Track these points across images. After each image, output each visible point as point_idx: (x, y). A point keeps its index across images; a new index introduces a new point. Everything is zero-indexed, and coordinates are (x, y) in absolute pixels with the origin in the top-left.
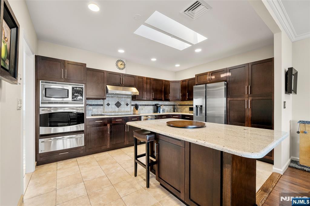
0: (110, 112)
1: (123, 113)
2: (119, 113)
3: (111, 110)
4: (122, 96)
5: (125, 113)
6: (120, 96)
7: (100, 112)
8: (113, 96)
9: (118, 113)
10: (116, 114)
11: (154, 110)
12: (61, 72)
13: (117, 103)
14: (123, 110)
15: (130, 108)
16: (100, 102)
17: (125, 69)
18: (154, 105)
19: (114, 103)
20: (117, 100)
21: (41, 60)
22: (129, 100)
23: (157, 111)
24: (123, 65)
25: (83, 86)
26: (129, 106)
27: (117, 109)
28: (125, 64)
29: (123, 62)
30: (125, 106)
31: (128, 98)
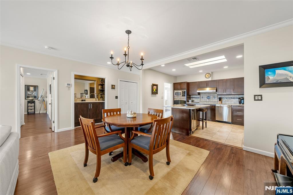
3: (204, 101)
5: (213, 103)
7: (198, 101)
11: (239, 102)
12: (179, 87)
13: (208, 97)
14: (212, 101)
15: (217, 100)
16: (198, 96)
17: (211, 77)
18: (239, 98)
19: (206, 97)
20: (208, 95)
21: (174, 84)
22: (216, 95)
23: (241, 103)
24: (209, 76)
25: (185, 90)
26: (216, 98)
27: (208, 100)
28: (211, 75)
29: (209, 74)
30: (213, 98)
31: (215, 93)
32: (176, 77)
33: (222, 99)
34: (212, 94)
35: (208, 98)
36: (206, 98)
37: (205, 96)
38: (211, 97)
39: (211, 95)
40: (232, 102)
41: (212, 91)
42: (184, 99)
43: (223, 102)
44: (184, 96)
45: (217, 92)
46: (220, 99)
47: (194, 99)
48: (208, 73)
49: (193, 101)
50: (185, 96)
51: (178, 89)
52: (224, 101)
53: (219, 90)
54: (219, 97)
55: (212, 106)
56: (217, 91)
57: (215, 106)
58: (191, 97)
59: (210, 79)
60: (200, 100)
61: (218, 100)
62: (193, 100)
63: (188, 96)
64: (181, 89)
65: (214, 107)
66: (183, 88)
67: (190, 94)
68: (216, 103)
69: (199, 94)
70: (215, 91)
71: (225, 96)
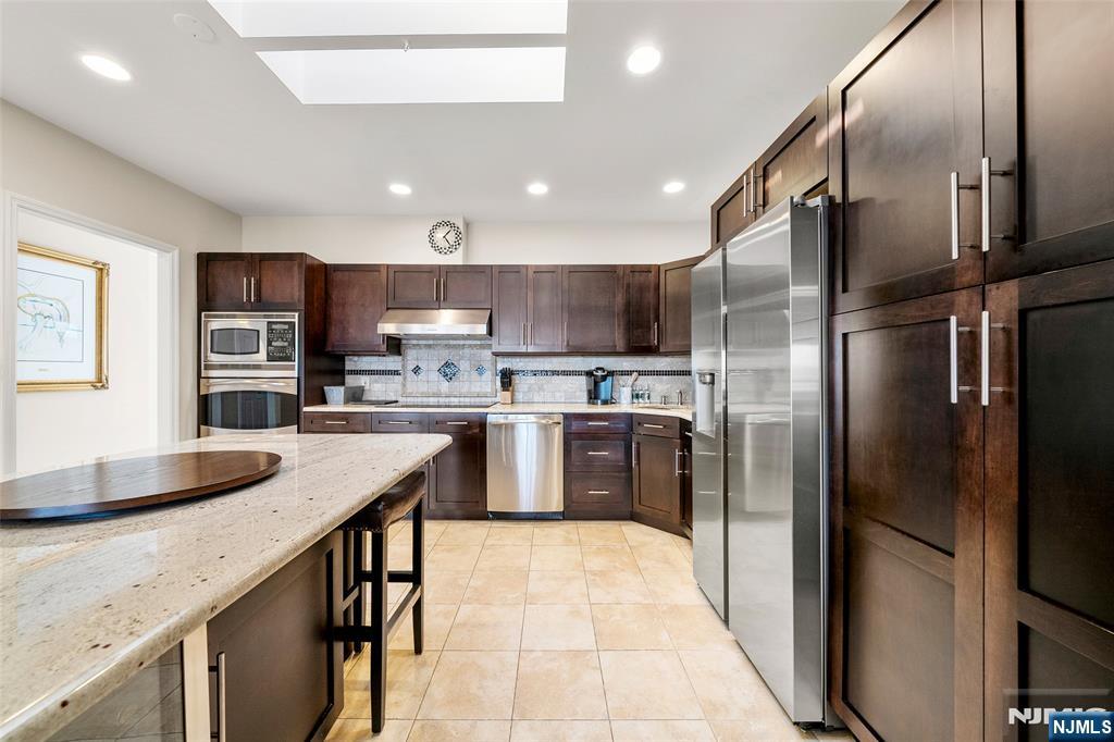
0: (422, 393)
1: (467, 400)
2: (452, 399)
3: (425, 390)
4: (462, 342)
5: (473, 400)
6: (455, 342)
7: (392, 394)
8: (431, 342)
9: (447, 400)
10: (442, 401)
11: (589, 392)
12: (245, 286)
13: (447, 365)
14: (465, 390)
15: (489, 383)
16: (391, 362)
17: (461, 249)
18: (589, 374)
19: (436, 365)
20: (445, 355)
21: (206, 262)
22: (487, 353)
23: (596, 398)
24: (452, 237)
25: (295, 318)
26: (488, 375)
27: (445, 386)
28: (462, 233)
29: (453, 225)
30: (475, 374)
31: (482, 347)
32: (231, 214)
33: (516, 379)
34: (467, 351)
35: (448, 371)
36: (435, 376)
37: (431, 362)
38: (464, 365)
39: (462, 358)
40: (558, 394)
41: (464, 330)
42: (284, 379)
43: (519, 396)
44: (278, 356)
45: (494, 341)
46: (507, 378)
47: (363, 381)
48: (447, 224)
49: (356, 396)
50: (289, 359)
51: (240, 307)
52: (526, 386)
53: (503, 327)
54: (500, 367)
55: (469, 426)
56: (490, 333)
57: (482, 425)
58: (349, 365)
59: (456, 259)
60: (404, 385)
61: (499, 384)
62: (362, 389)
63: (324, 363)
64: (260, 305)
65: (477, 430)
66: (278, 299)
67: (339, 351)
68: (489, 400)
69: (395, 345)
70: (482, 329)
71: (527, 360)
